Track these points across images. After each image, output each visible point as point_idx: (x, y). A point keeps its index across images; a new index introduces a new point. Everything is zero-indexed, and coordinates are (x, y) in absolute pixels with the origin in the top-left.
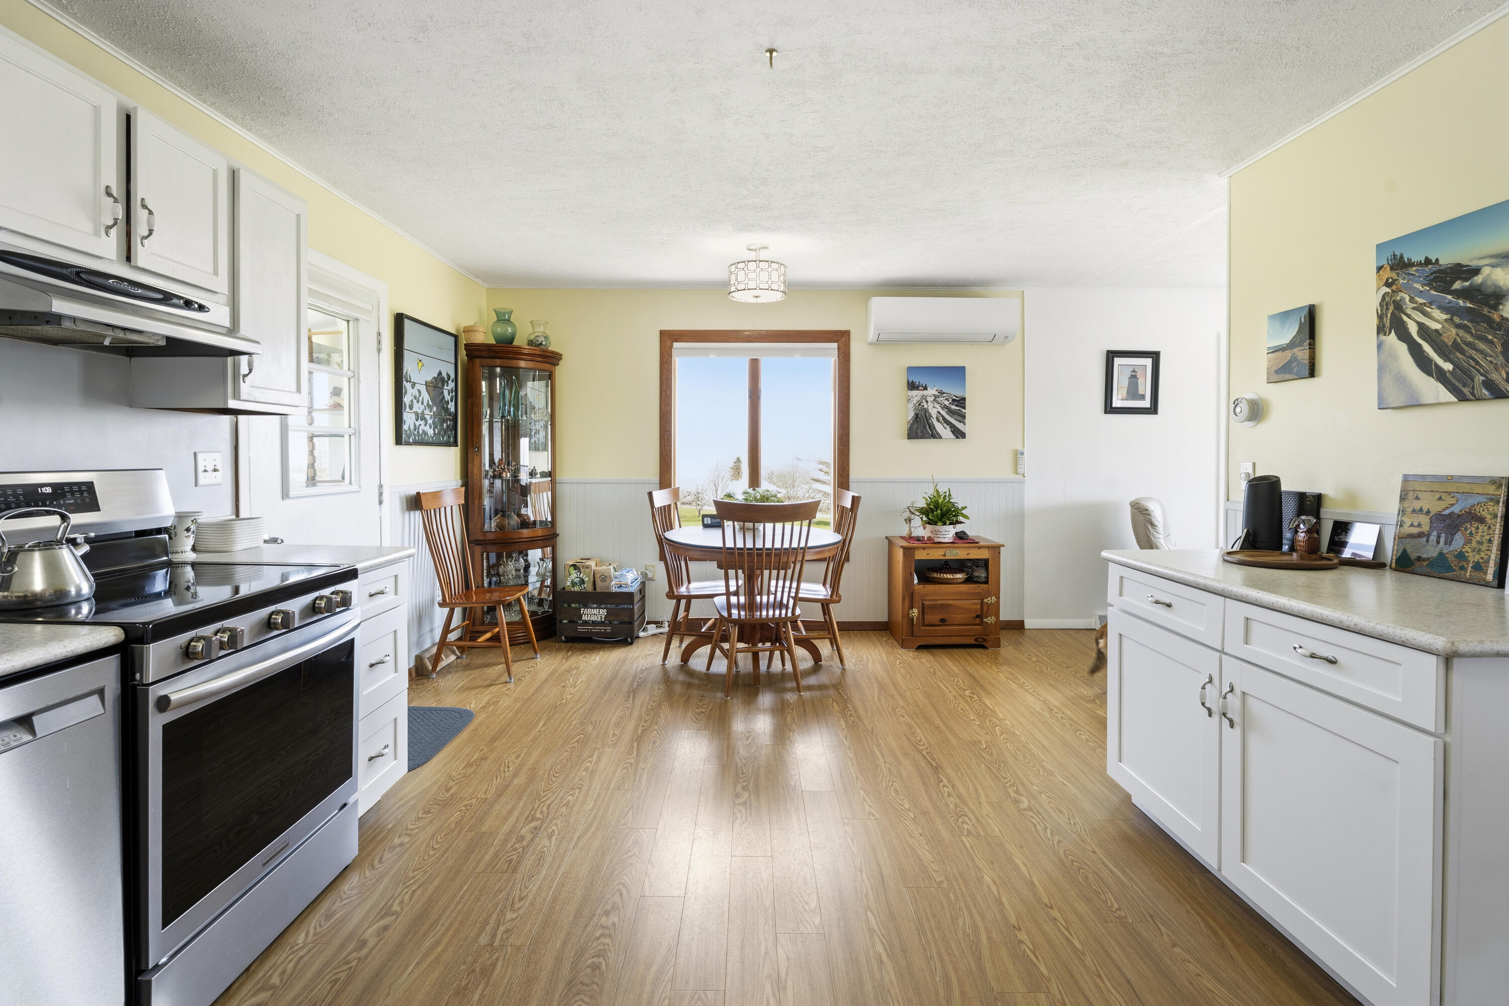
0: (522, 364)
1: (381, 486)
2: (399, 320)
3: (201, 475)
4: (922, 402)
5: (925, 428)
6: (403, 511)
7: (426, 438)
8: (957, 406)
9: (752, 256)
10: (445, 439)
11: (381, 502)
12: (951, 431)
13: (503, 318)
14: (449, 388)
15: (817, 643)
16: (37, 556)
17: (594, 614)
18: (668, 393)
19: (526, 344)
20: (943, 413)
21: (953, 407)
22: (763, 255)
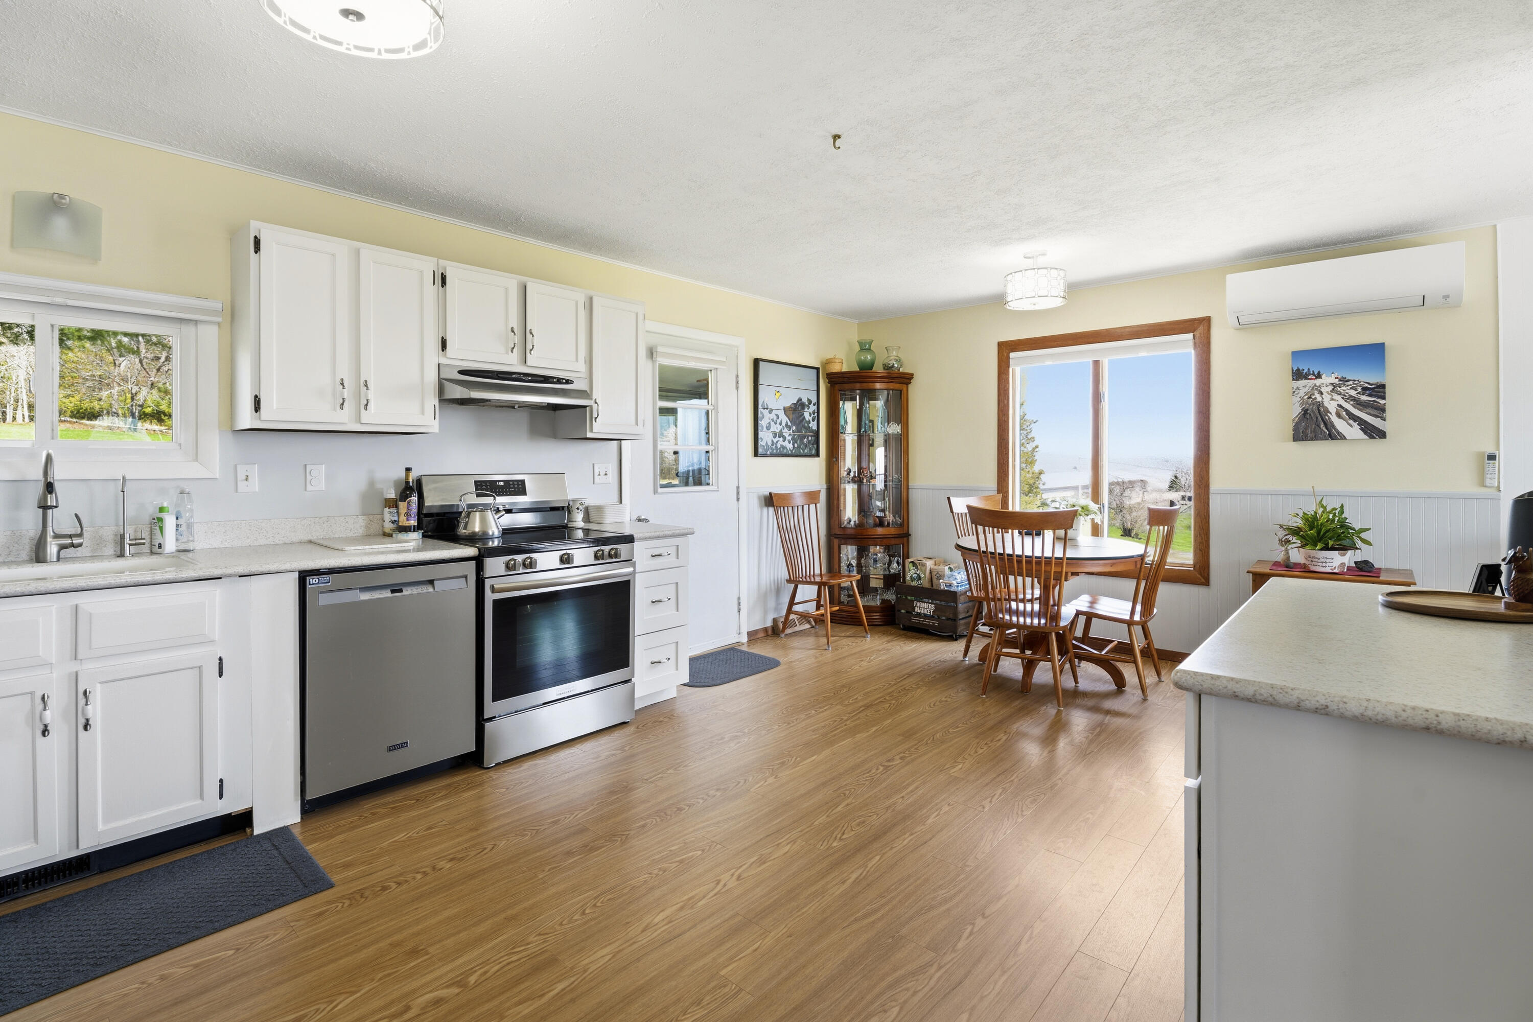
0: (878, 386)
1: (738, 487)
2: (756, 362)
3: (597, 477)
4: (1313, 394)
5: (1319, 426)
6: (761, 507)
7: (785, 451)
8: (1370, 395)
9: (1029, 263)
10: (806, 451)
11: (738, 500)
12: (1362, 429)
13: (865, 347)
14: (811, 410)
15: (1120, 665)
16: (478, 514)
17: (925, 608)
18: (1006, 402)
19: (882, 369)
20: (1348, 406)
21: (1364, 398)
22: (1041, 261)
